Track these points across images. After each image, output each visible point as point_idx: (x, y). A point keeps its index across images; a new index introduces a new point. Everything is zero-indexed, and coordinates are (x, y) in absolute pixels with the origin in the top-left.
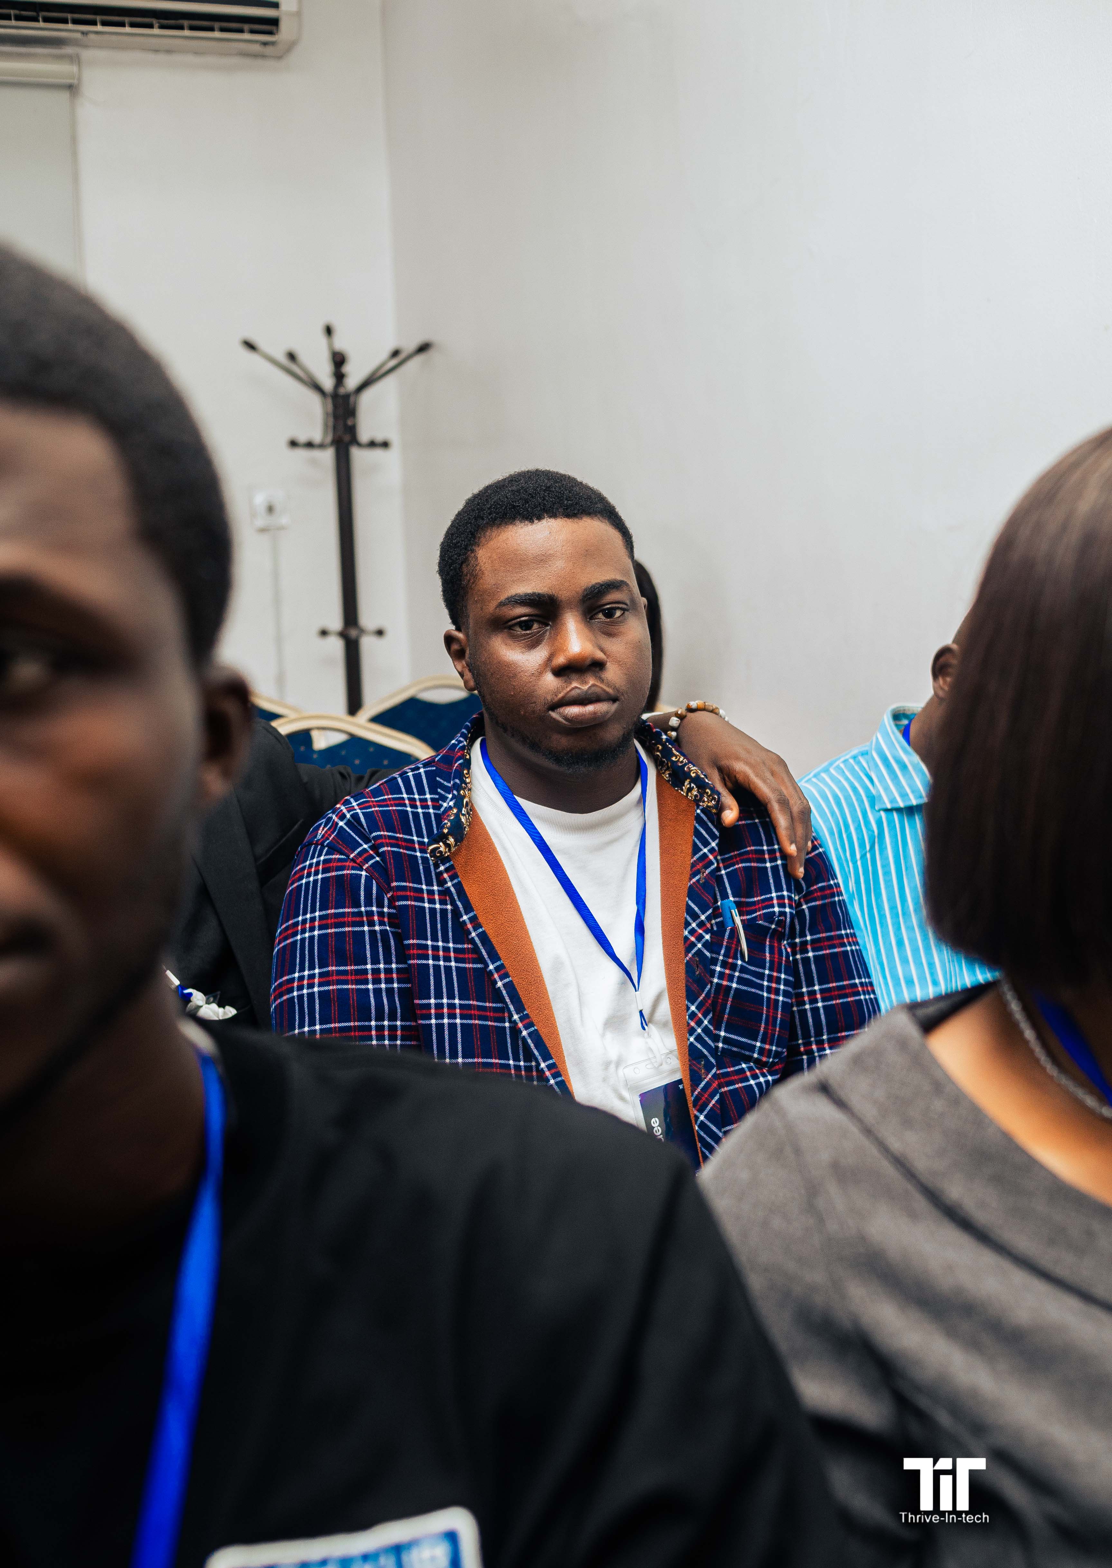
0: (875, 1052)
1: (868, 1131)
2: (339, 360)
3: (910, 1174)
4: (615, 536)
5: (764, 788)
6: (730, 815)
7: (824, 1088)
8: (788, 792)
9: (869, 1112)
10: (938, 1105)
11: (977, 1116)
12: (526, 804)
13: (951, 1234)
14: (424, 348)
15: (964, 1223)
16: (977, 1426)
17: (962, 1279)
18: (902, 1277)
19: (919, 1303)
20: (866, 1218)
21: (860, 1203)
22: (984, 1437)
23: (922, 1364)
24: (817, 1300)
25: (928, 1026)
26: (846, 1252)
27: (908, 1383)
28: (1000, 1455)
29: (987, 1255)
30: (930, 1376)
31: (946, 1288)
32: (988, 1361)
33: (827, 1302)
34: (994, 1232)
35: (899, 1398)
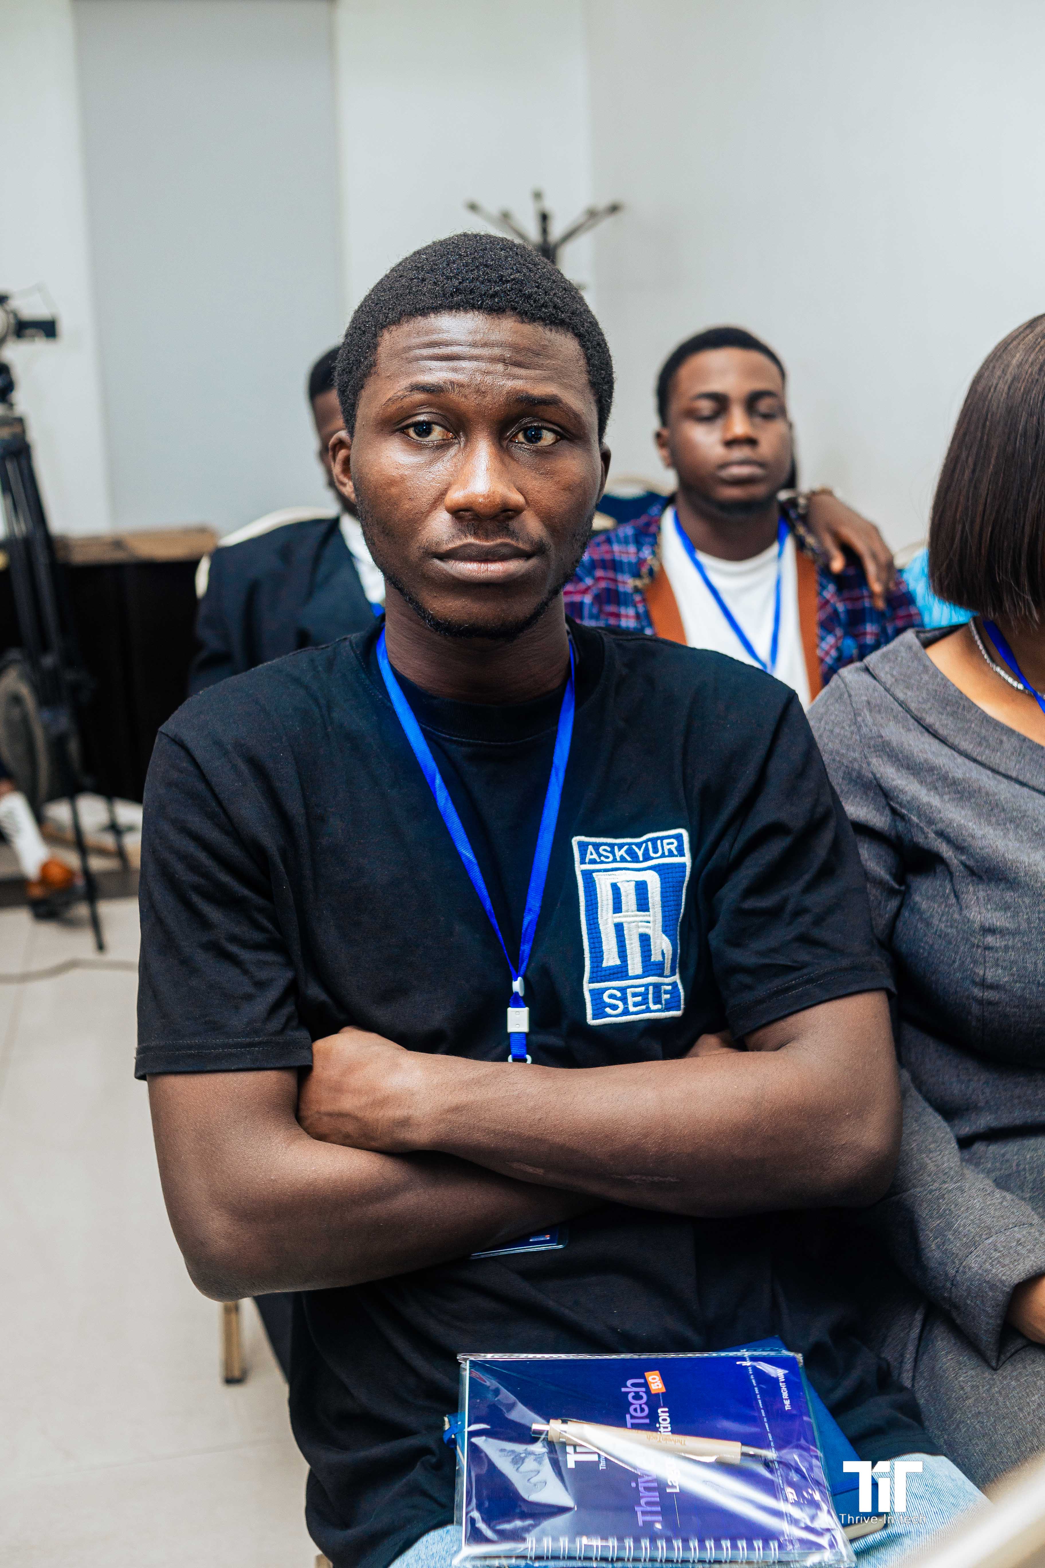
0: (895, 652)
1: (887, 690)
2: (544, 218)
3: (908, 711)
4: (773, 369)
5: (860, 545)
6: (837, 564)
7: (867, 670)
8: (878, 548)
9: (889, 680)
10: (926, 677)
11: (945, 683)
12: (702, 557)
13: (927, 738)
14: (614, 209)
15: (935, 735)
16: (931, 822)
17: (930, 756)
18: (900, 755)
19: (908, 768)
20: (884, 728)
21: (882, 721)
22: (933, 827)
23: (905, 793)
24: (856, 766)
25: (927, 644)
26: (872, 743)
27: (898, 803)
28: (941, 834)
29: (946, 750)
30: (909, 798)
31: (922, 760)
32: (941, 796)
33: (861, 767)
34: (951, 740)
35: (894, 811)
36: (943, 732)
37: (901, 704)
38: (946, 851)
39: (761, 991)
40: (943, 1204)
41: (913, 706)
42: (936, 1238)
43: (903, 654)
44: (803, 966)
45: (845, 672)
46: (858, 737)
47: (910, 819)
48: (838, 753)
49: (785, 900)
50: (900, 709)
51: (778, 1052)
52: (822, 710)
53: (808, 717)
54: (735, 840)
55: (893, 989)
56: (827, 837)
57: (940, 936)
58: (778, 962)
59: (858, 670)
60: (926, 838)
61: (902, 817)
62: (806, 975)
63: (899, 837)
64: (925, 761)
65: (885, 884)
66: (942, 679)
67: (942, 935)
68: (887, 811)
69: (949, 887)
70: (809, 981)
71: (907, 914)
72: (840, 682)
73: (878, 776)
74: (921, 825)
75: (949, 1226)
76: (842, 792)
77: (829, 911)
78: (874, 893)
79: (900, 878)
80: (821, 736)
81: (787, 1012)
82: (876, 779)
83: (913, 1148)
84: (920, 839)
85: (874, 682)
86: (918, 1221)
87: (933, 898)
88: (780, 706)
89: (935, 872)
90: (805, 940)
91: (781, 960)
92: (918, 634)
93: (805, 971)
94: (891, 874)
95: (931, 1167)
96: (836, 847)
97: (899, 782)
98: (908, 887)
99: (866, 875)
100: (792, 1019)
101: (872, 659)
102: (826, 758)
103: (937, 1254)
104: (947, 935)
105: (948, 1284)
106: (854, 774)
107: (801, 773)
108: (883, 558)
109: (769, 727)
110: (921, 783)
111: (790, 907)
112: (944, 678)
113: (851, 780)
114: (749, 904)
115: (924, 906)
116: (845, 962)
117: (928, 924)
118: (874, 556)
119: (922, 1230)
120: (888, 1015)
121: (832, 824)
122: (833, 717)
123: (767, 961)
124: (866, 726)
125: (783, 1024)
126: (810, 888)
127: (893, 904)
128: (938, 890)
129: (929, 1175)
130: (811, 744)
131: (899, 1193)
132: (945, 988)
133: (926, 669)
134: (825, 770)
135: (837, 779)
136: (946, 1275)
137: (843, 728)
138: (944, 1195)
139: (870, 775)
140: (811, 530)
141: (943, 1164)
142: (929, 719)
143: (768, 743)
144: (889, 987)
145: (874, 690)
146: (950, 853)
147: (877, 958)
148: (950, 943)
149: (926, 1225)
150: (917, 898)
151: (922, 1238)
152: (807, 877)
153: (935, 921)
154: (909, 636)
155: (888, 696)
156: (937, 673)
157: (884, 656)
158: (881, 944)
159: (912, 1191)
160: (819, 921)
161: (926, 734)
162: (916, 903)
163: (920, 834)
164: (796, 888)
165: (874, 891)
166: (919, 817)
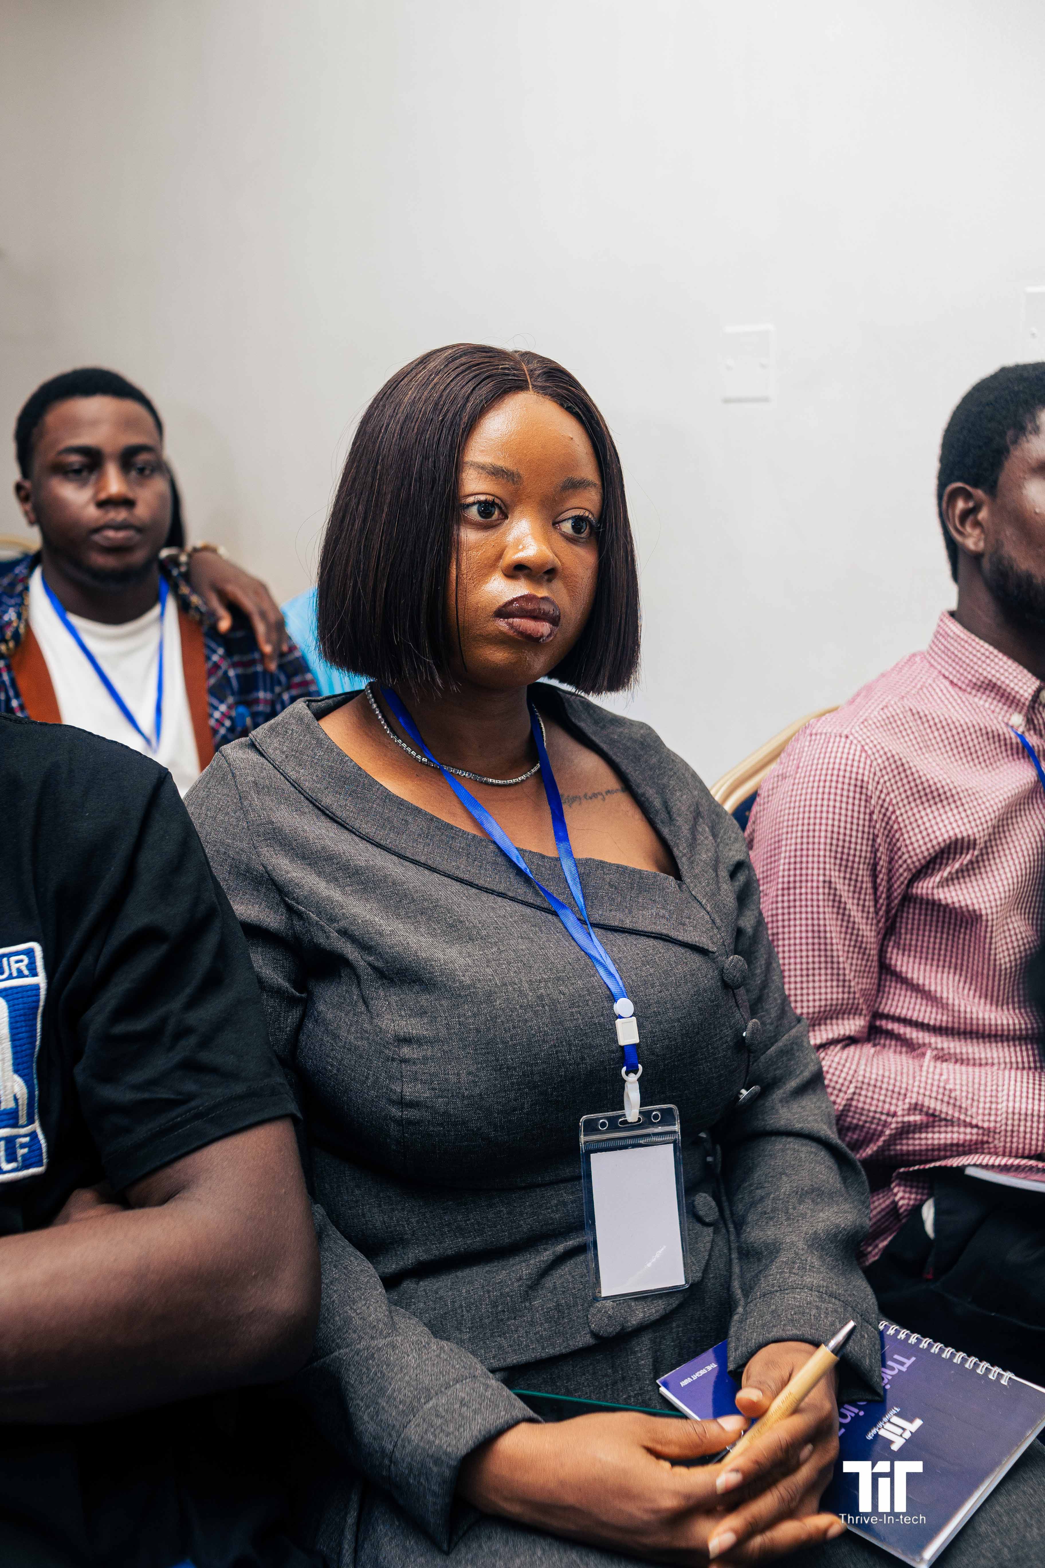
1: (277, 768)
3: (301, 791)
4: (150, 420)
6: (224, 624)
10: (320, 753)
11: (342, 758)
12: (74, 619)
13: (324, 822)
15: (333, 819)
16: (332, 920)
17: (328, 842)
18: (294, 843)
19: (304, 858)
20: (274, 812)
21: (272, 804)
22: (335, 925)
23: (301, 887)
24: (244, 857)
25: (320, 715)
26: (262, 830)
27: (293, 899)
28: (344, 933)
29: (346, 835)
30: (306, 893)
31: (319, 848)
32: (342, 888)
33: (250, 859)
34: (351, 822)
35: (290, 909)
36: (340, 813)
37: (294, 784)
38: (351, 952)
39: (142, 1131)
40: (373, 1367)
41: (306, 785)
42: (368, 1407)
43: (294, 727)
44: (190, 1097)
45: (227, 749)
46: (245, 824)
47: (309, 918)
48: (222, 843)
49: (164, 1020)
50: (292, 789)
51: (165, 1206)
52: (202, 794)
53: (186, 803)
54: (101, 951)
55: (299, 1115)
56: (211, 941)
57: (349, 1050)
58: (159, 1096)
59: (242, 746)
60: (328, 937)
61: (300, 915)
62: (194, 1108)
63: (297, 938)
64: (323, 848)
65: (284, 993)
66: (338, 754)
67: (351, 1049)
68: (282, 909)
69: (356, 992)
70: (198, 1116)
71: (310, 1026)
72: (222, 761)
73: (270, 868)
74: (321, 923)
75: (382, 1390)
76: (228, 889)
77: (219, 1026)
78: (270, 1004)
79: (300, 983)
80: (202, 824)
81: (174, 1155)
82: (267, 872)
83: (334, 1301)
84: (321, 940)
85: (262, 760)
86: (347, 1389)
87: (339, 1006)
88: (149, 789)
89: (340, 977)
90: (191, 1066)
91: (163, 1094)
92: (309, 703)
93: (193, 1104)
94: (289, 981)
95: (357, 1321)
96: (222, 952)
97: (294, 875)
98: (311, 995)
99: (260, 982)
100: (180, 1165)
101: (258, 733)
102: (209, 851)
103: (371, 1427)
104: (357, 1048)
105: (387, 1462)
106: (243, 867)
107: (177, 866)
108: (272, 617)
109: (136, 814)
110: (319, 874)
111: (170, 1028)
112: (340, 753)
113: (239, 874)
114: (120, 1029)
115: (330, 1016)
116: (239, 1088)
117: (336, 1037)
118: (263, 615)
119: (351, 1399)
120: (296, 1146)
121: (217, 924)
122: (215, 802)
123: (146, 1095)
124: (254, 810)
125: (169, 1171)
126: (192, 1003)
127: (293, 1016)
128: (344, 997)
129: (355, 1332)
130: (189, 834)
131: (320, 1358)
132: (358, 1109)
133: (320, 743)
134: (208, 863)
135: (221, 872)
136: (383, 1450)
137: (227, 814)
138: (373, 1354)
139: (261, 868)
140: (195, 590)
141: (370, 1316)
142: (327, 800)
143: (135, 832)
144: (295, 1112)
145: (262, 769)
146: (356, 954)
147: (278, 1079)
148: (361, 1057)
149: (355, 1392)
150: (322, 1007)
151: (351, 1410)
152: (188, 990)
153: (343, 1033)
154: (300, 706)
155: (279, 776)
156: (331, 748)
157: (272, 729)
158: (283, 1062)
159: (336, 1354)
160: (205, 1043)
161: (323, 818)
162: (319, 1013)
163: (320, 933)
164: (176, 1004)
165: (271, 1002)
166: (319, 914)
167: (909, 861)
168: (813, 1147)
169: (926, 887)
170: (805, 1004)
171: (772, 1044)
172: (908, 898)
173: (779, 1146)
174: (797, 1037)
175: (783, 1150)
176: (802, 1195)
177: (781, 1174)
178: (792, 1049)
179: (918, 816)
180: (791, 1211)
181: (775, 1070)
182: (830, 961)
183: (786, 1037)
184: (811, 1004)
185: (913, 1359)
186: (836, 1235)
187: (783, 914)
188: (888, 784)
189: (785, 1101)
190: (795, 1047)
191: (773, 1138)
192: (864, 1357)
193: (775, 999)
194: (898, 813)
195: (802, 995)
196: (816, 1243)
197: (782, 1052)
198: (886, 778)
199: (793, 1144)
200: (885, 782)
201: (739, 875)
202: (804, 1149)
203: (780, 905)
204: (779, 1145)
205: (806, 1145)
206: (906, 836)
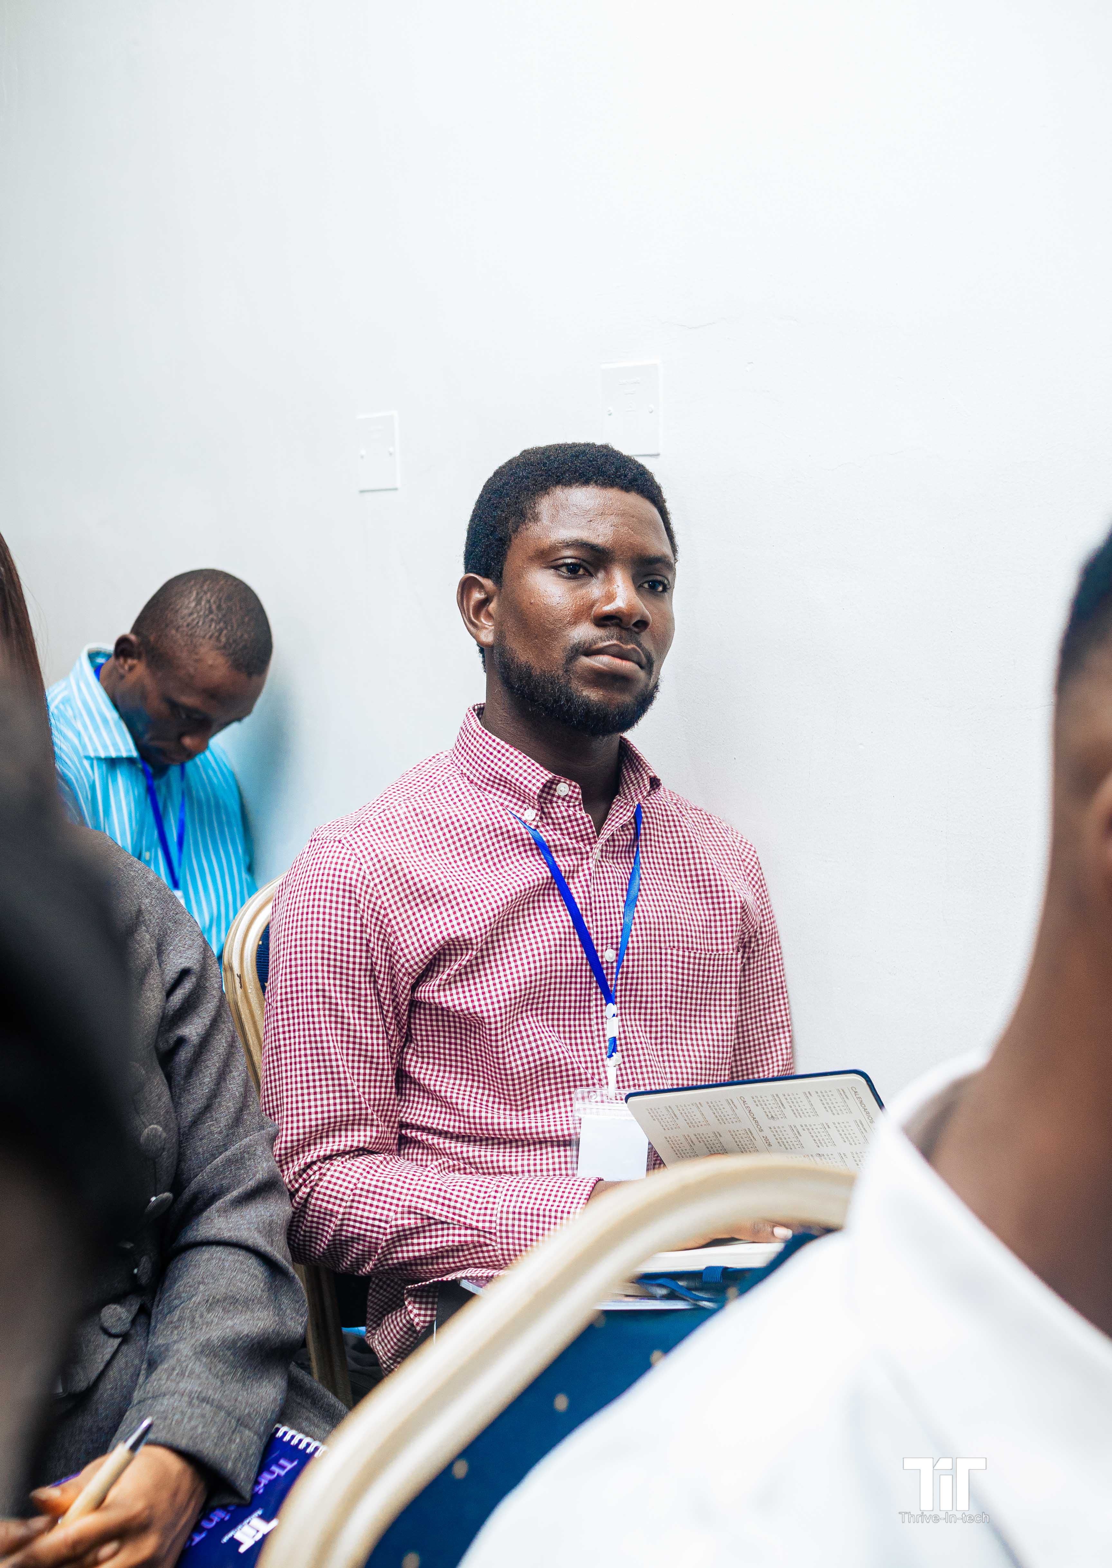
167: (407, 965)
168: (241, 1255)
169: (426, 992)
170: (307, 1117)
171: (221, 1154)
172: (414, 1004)
173: (206, 1256)
174: (250, 1146)
175: (209, 1260)
176: (212, 1304)
177: (199, 1283)
178: (242, 1158)
179: (412, 918)
180: (197, 1319)
181: (222, 1179)
182: (330, 1072)
183: (237, 1146)
184: (313, 1116)
185: (296, 1463)
186: (234, 1342)
187: (283, 1026)
188: (379, 887)
189: (225, 1211)
190: (246, 1156)
191: (204, 1248)
192: (227, 1462)
193: (228, 1108)
194: (391, 916)
195: (303, 1108)
196: (207, 1350)
197: (229, 1162)
198: (377, 881)
199: (219, 1252)
200: (376, 885)
201: (186, 982)
202: (231, 1258)
203: (280, 1017)
204: (205, 1254)
205: (234, 1253)
206: (401, 939)
